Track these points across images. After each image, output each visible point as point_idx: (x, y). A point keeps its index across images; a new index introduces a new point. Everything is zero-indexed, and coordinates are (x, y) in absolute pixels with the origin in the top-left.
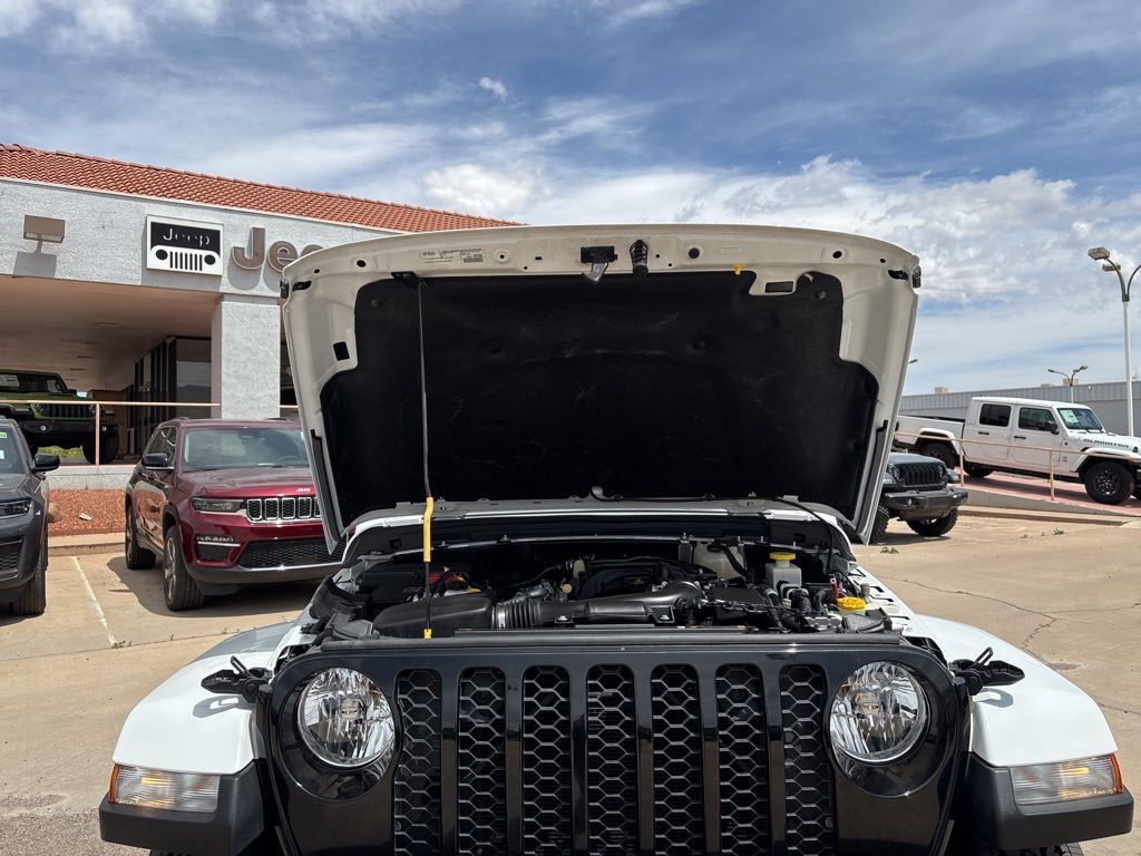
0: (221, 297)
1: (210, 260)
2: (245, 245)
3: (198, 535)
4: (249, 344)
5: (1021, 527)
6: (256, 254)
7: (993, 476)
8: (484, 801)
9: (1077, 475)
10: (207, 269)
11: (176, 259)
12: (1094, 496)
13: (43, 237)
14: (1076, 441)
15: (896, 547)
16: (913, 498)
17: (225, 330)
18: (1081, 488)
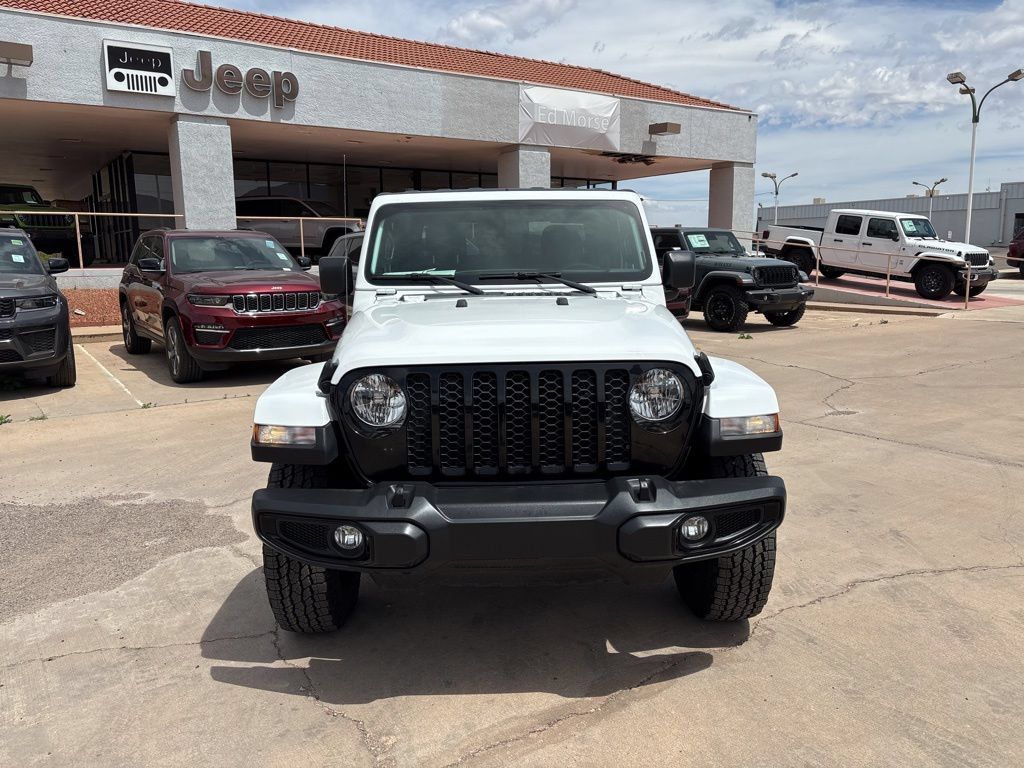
0: (175, 117)
1: (163, 82)
2: (194, 68)
3: (196, 324)
4: (205, 161)
5: (856, 318)
6: (204, 76)
7: (844, 277)
8: (453, 438)
9: (910, 275)
10: (161, 90)
11: (132, 80)
12: (921, 293)
13: (12, 61)
14: (913, 246)
15: (751, 335)
16: (768, 295)
17: (182, 148)
18: (911, 286)
